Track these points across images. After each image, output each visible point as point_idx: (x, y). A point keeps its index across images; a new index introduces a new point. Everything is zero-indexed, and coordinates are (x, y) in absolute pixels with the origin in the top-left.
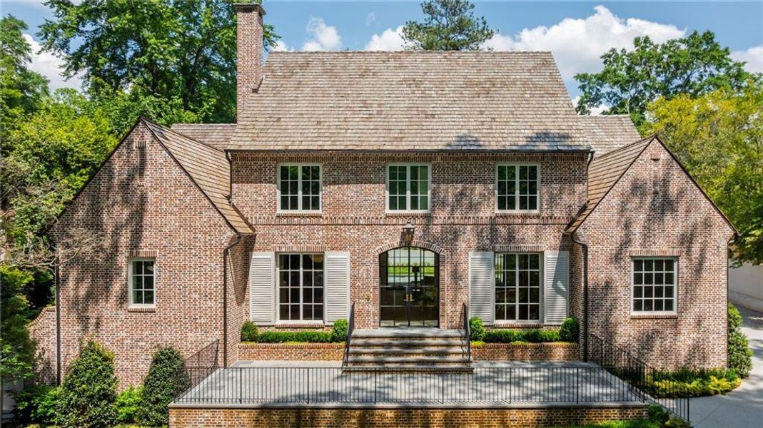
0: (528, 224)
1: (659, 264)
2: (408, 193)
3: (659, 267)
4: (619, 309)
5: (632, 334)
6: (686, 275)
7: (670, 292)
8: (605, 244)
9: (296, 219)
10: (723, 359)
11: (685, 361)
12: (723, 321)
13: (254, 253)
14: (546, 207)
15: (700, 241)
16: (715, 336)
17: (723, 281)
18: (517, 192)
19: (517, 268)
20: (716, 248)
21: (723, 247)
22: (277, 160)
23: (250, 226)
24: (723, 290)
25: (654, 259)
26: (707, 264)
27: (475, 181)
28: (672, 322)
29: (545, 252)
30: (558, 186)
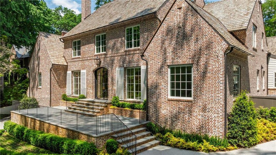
0: (135, 54)
1: (183, 69)
2: (101, 46)
3: (183, 71)
4: (162, 94)
5: (168, 109)
6: (197, 76)
7: (189, 86)
8: (156, 59)
9: (75, 59)
10: (221, 131)
11: (197, 128)
12: (221, 106)
13: (68, 71)
14: (142, 44)
15: (206, 53)
16: (216, 115)
17: (221, 79)
18: (133, 39)
19: (134, 75)
20: (216, 57)
21: (221, 56)
22: (72, 40)
23: (67, 63)
24: (221, 85)
25: (181, 66)
26: (210, 68)
27: (118, 37)
28: (190, 104)
29: (141, 66)
30: (147, 33)
